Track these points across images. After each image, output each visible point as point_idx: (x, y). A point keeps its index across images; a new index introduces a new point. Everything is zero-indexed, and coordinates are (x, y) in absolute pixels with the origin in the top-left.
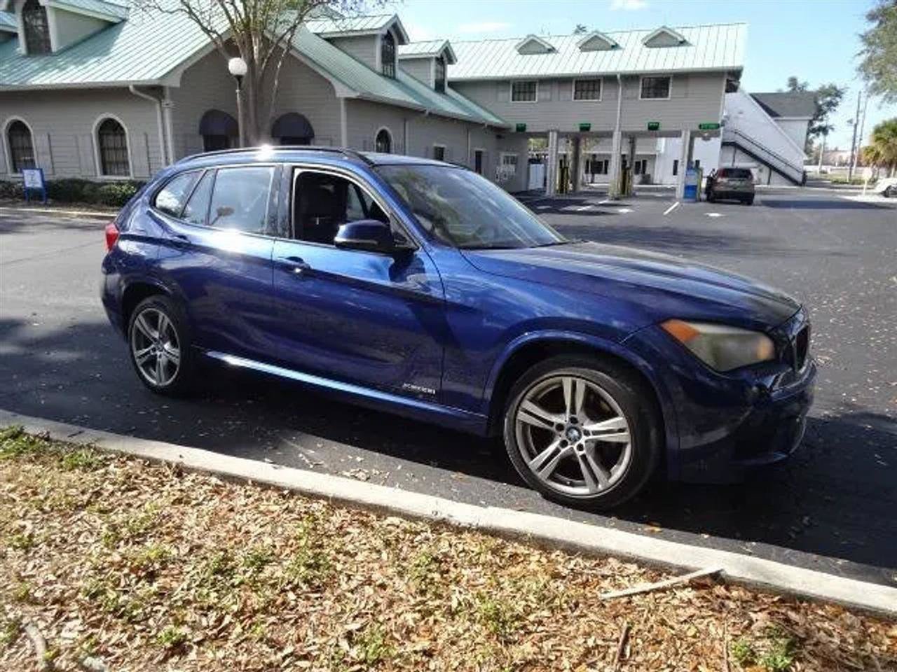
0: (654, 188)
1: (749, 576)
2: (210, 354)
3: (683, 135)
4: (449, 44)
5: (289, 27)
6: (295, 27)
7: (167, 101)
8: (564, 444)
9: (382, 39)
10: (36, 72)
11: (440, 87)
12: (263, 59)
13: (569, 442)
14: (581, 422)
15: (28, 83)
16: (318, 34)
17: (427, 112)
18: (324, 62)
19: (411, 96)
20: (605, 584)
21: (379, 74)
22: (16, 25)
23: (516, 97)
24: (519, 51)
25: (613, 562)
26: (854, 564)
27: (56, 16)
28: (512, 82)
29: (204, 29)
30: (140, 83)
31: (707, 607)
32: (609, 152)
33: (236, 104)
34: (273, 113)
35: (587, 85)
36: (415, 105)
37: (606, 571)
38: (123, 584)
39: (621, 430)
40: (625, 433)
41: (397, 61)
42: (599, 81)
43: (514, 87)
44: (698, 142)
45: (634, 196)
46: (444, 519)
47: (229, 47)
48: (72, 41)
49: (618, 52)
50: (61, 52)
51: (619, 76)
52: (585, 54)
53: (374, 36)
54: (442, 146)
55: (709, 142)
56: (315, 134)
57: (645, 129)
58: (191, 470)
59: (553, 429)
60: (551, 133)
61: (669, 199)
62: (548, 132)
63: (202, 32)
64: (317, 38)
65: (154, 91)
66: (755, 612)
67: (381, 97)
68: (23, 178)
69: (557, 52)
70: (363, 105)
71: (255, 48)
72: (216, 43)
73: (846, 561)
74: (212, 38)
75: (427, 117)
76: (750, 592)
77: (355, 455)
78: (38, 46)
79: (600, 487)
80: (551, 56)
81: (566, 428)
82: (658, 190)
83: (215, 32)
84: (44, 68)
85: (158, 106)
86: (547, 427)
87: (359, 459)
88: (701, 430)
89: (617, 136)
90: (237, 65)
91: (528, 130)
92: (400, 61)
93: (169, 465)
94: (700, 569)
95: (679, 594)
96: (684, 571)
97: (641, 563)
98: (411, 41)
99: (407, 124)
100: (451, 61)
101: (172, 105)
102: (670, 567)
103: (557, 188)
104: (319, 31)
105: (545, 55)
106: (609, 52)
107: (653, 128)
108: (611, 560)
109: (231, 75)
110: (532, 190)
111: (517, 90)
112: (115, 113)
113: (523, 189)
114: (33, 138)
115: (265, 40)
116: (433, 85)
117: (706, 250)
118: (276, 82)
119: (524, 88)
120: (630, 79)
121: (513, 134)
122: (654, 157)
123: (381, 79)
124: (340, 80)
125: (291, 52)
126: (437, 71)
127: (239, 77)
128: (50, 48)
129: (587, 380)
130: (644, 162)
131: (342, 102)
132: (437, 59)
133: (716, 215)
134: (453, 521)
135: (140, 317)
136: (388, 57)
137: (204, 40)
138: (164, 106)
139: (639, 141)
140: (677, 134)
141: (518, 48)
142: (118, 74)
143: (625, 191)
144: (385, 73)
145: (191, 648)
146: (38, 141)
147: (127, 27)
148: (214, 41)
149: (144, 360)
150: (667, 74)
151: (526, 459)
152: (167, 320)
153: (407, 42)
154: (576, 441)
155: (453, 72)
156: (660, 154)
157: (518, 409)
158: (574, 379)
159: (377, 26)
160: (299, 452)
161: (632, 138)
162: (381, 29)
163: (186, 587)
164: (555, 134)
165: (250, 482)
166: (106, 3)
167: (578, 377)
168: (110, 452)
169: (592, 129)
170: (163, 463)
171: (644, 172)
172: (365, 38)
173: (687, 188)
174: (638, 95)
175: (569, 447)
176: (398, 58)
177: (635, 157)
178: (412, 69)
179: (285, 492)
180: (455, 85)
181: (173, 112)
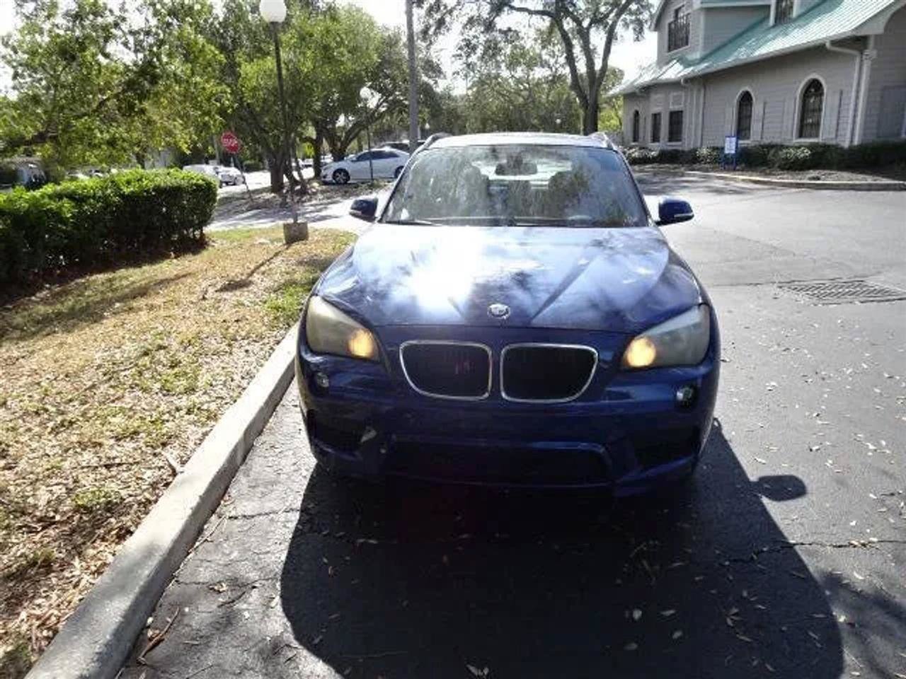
7: (869, 51)
30: (837, 38)
50: (799, 17)
78: (785, 14)
85: (857, 59)
101: (872, 55)
114: (753, 106)
128: (791, 14)
138: (864, 57)
146: (756, 109)
181: (874, 62)
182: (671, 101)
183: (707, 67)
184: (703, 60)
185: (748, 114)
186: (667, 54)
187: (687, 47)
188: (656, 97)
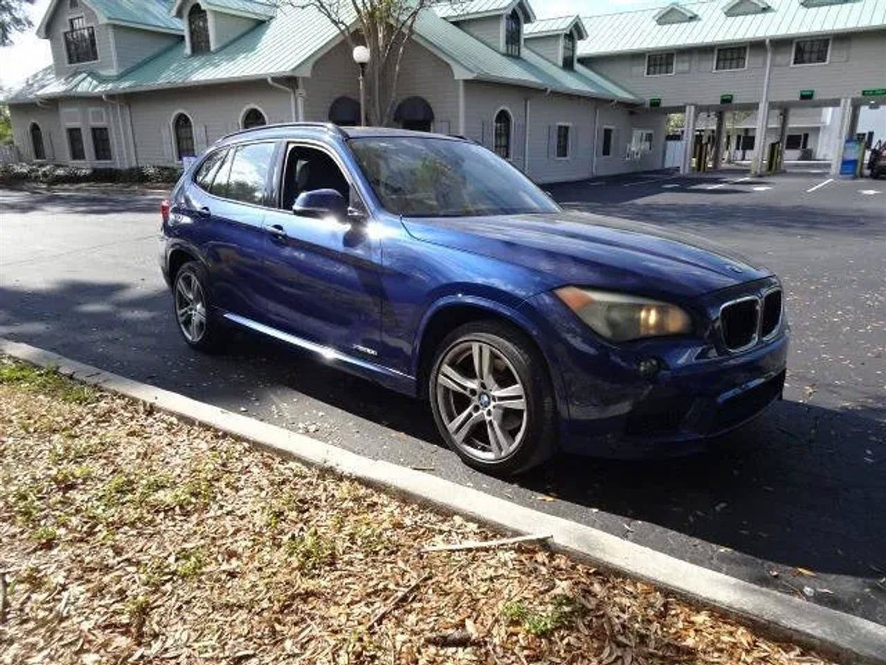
0: (813, 164)
1: (574, 546)
2: (228, 316)
3: (842, 104)
4: (580, 19)
5: (410, 14)
6: (415, 13)
7: (301, 91)
8: (477, 408)
9: (507, 19)
10: (197, 69)
11: (568, 64)
12: (386, 46)
13: (481, 407)
14: (490, 388)
15: (188, 80)
16: (444, 18)
17: (549, 90)
18: (446, 46)
19: (533, 74)
20: (438, 538)
21: (504, 55)
22: (182, 28)
23: (652, 69)
24: (657, 21)
25: (458, 520)
26: (737, 553)
27: (216, 18)
28: (647, 55)
29: (333, 21)
30: (277, 75)
31: (519, 569)
32: (754, 127)
33: (359, 89)
34: (396, 96)
35: (730, 54)
36: (535, 83)
37: (445, 527)
38: (44, 491)
39: (519, 397)
40: (523, 400)
41: (522, 42)
42: (745, 48)
43: (649, 61)
44: (864, 110)
45: (783, 173)
46: (331, 467)
47: (356, 36)
48: (226, 40)
49: (769, 15)
50: (218, 51)
51: (768, 41)
52: (731, 19)
53: (499, 16)
54: (567, 124)
55: (878, 111)
56: (436, 116)
57: (797, 98)
58: (159, 410)
59: (467, 393)
60: (688, 108)
61: (823, 176)
62: (685, 107)
63: (333, 25)
64: (444, 21)
65: (289, 81)
66: (561, 580)
67: (505, 78)
68: (182, 164)
69: (700, 19)
70: (482, 86)
71: (380, 35)
72: (344, 35)
73: (729, 550)
74: (339, 28)
75: (549, 95)
76: (571, 561)
77: (318, 409)
78: (200, 46)
79: (503, 454)
80: (693, 23)
81: (478, 393)
82: (818, 166)
83: (342, 23)
84: (203, 66)
85: (292, 96)
86: (462, 391)
87: (320, 414)
88: (607, 402)
89: (763, 107)
90: (361, 53)
91: (663, 104)
92: (526, 40)
93: (145, 404)
94: (529, 534)
95: (500, 554)
96: (516, 533)
97: (482, 523)
98: (538, 18)
99: (528, 102)
100: (581, 37)
101: (304, 94)
102: (506, 529)
103: (694, 165)
104: (444, 16)
105: (686, 24)
106: (758, 16)
107: (807, 97)
108: (456, 518)
109: (355, 62)
110: (669, 169)
111: (652, 62)
112: (257, 104)
113: (658, 167)
114: (193, 129)
115: (390, 28)
116: (560, 63)
117: (837, 230)
118: (397, 68)
119: (660, 60)
120: (780, 44)
121: (647, 110)
122: (817, 130)
123: (504, 59)
124: (458, 62)
125: (413, 37)
126: (565, 48)
127: (363, 65)
128: (208, 47)
129: (491, 345)
130: (806, 136)
131: (461, 83)
132: (566, 35)
133: (872, 192)
134: (339, 470)
135: (180, 280)
136: (514, 37)
137: (333, 31)
138: (297, 94)
139: (792, 111)
140: (835, 103)
141: (657, 18)
142: (278, 66)
143: (773, 167)
144: (510, 52)
145: (57, 545)
146: (197, 131)
147: (274, 23)
148: (342, 32)
149: (184, 318)
150: (827, 35)
151: (446, 422)
152: (197, 283)
153: (532, 19)
154: (486, 406)
155: (583, 48)
156: (825, 127)
157: (438, 373)
158: (481, 344)
159: (501, 6)
160: (274, 403)
161: (784, 110)
162: (505, 8)
163: (86, 499)
164: (693, 107)
165: (197, 423)
166: (257, 3)
167: (485, 343)
168: (107, 390)
169: (735, 101)
170: (141, 402)
171: (805, 146)
172: (490, 19)
173: (845, 163)
174: (790, 61)
175: (480, 412)
176: (523, 37)
177: (787, 129)
178: (540, 47)
179: (220, 434)
180: (587, 61)
181: (306, 100)
182: (90, 116)
183: (130, 87)
184: (120, 77)
185: (189, 135)
186: (68, 66)
187: (95, 62)
188: (65, 111)
